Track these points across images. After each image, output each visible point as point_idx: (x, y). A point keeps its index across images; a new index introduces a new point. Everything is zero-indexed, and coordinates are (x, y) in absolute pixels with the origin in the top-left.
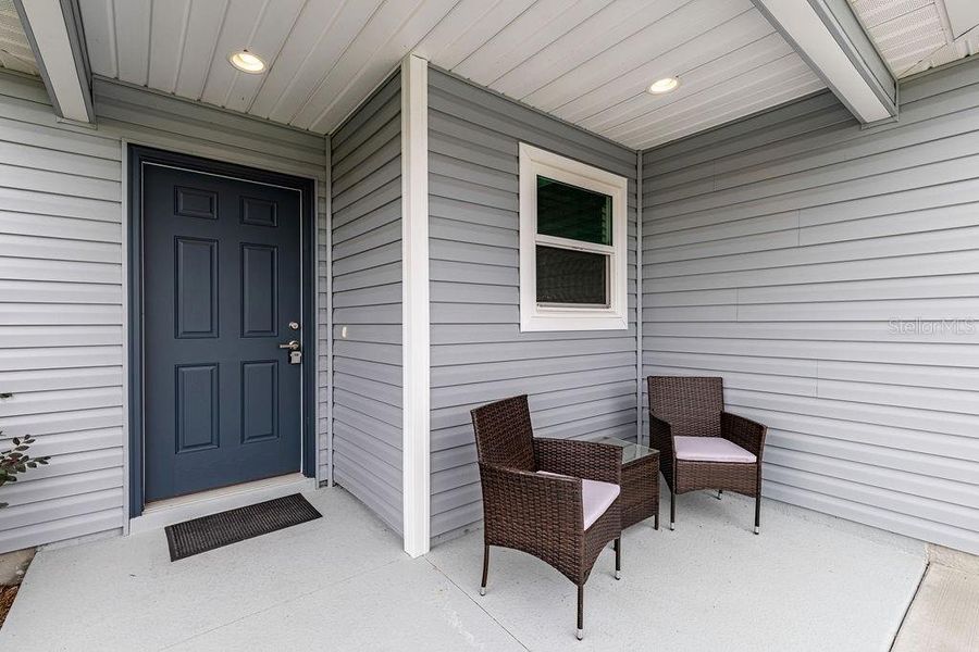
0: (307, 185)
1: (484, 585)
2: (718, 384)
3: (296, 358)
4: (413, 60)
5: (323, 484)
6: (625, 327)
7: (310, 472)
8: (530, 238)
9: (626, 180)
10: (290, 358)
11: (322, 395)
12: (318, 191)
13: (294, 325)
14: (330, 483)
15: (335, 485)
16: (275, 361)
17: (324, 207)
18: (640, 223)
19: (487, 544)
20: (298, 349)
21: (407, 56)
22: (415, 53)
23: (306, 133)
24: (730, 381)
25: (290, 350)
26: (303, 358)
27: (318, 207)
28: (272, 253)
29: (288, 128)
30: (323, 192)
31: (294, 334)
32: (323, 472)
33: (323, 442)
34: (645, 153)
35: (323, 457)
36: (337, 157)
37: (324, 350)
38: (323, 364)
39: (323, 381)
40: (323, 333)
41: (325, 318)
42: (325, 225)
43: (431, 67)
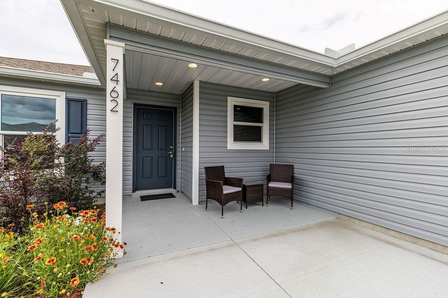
0: (175, 109)
1: (206, 209)
2: (292, 167)
4: (195, 81)
5: (178, 191)
6: (268, 149)
7: (175, 188)
8: (231, 123)
9: (269, 102)
10: (170, 156)
11: (179, 167)
12: (178, 110)
13: (171, 147)
14: (180, 191)
15: (182, 192)
16: (166, 157)
17: (179, 115)
18: (274, 116)
19: (207, 198)
20: (172, 154)
22: (196, 79)
23: (176, 95)
24: (296, 166)
25: (170, 154)
26: (173, 156)
27: (178, 115)
28: (166, 128)
29: (170, 94)
30: (179, 110)
31: (171, 150)
32: (178, 188)
33: (178, 180)
34: (276, 93)
35: (178, 184)
36: (183, 101)
37: (179, 154)
38: (179, 158)
39: (179, 163)
40: (179, 150)
41: (179, 145)
42: (180, 119)
43: (200, 82)
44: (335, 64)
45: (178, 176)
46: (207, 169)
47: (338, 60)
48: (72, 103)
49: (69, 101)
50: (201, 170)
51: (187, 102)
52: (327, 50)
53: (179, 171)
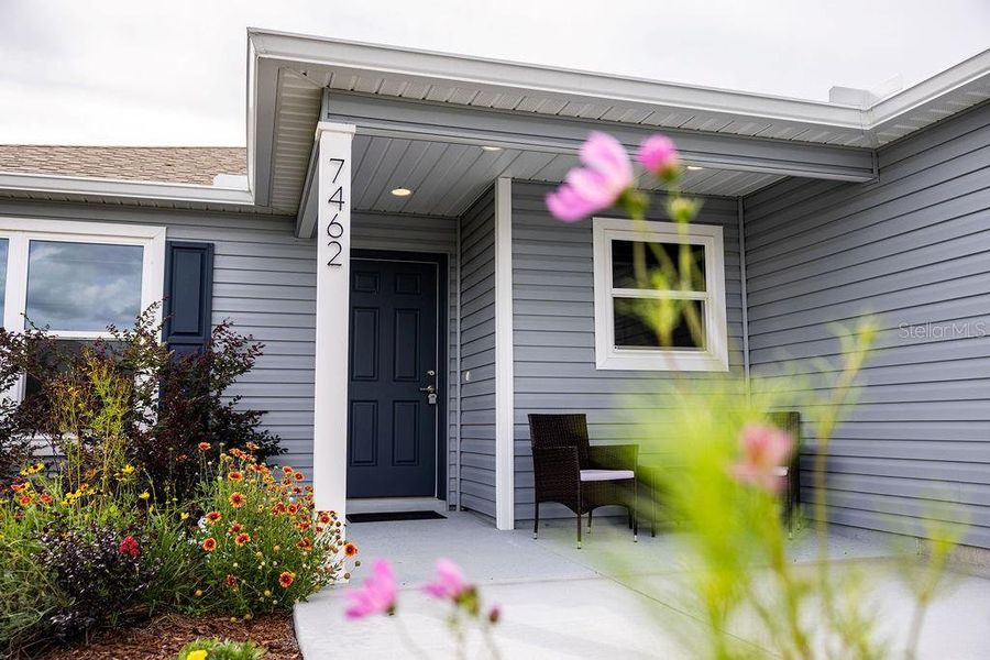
0: (442, 259)
1: (536, 531)
3: (432, 399)
4: (500, 179)
5: (452, 507)
6: (726, 369)
7: (442, 496)
8: (604, 292)
9: (721, 228)
10: (428, 400)
11: (453, 432)
12: (450, 263)
13: (431, 373)
14: (458, 507)
15: (463, 508)
16: (417, 401)
17: (455, 276)
18: (743, 267)
19: (537, 502)
20: (434, 392)
21: (497, 178)
22: (503, 175)
23: (443, 218)
25: (428, 392)
26: (438, 399)
28: (416, 315)
29: (429, 217)
30: (454, 263)
31: (431, 381)
32: (453, 498)
33: (452, 472)
34: (745, 198)
35: (452, 485)
36: (465, 235)
37: (454, 393)
38: (454, 405)
39: (454, 419)
40: (454, 379)
41: (455, 366)
42: (455, 289)
43: (515, 181)
44: (867, 124)
45: (453, 458)
46: (538, 422)
47: (871, 114)
48: (180, 255)
49: (173, 249)
50: (520, 428)
51: (476, 238)
52: (834, 91)
53: (454, 446)
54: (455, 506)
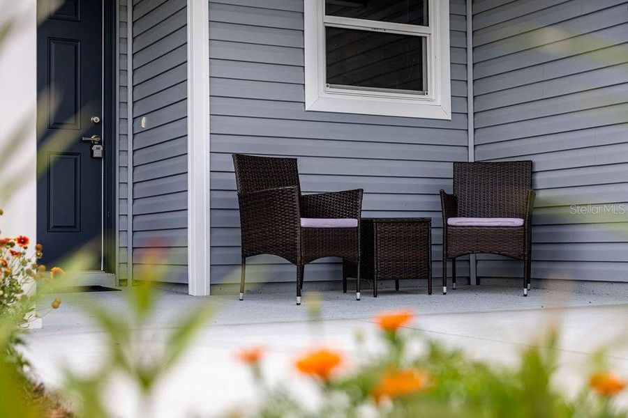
2: (527, 167)
3: (98, 151)
5: (122, 282)
6: (449, 118)
7: (110, 268)
10: (92, 152)
11: (124, 192)
13: (95, 119)
14: (130, 281)
16: (77, 154)
20: (100, 143)
25: (91, 144)
26: (104, 151)
28: (76, 47)
31: (96, 129)
32: (124, 272)
33: (122, 241)
35: (123, 255)
37: (125, 145)
39: (124, 176)
40: (125, 128)
45: (124, 224)
46: (244, 163)
50: (216, 176)
54: (126, 280)
